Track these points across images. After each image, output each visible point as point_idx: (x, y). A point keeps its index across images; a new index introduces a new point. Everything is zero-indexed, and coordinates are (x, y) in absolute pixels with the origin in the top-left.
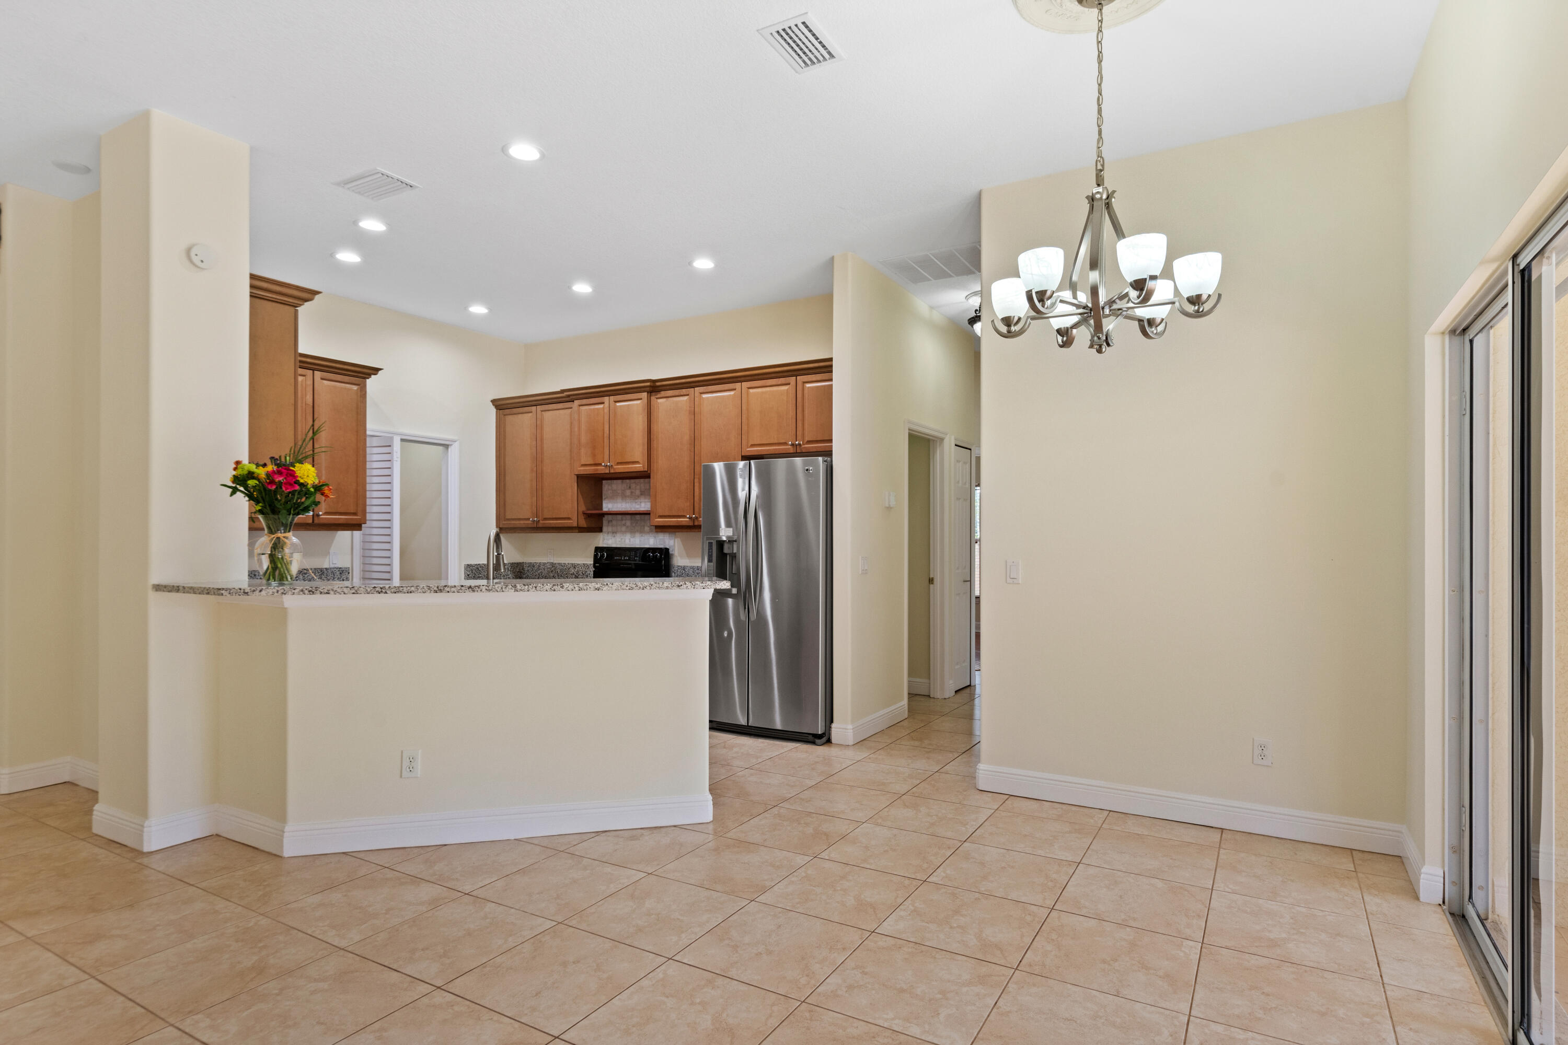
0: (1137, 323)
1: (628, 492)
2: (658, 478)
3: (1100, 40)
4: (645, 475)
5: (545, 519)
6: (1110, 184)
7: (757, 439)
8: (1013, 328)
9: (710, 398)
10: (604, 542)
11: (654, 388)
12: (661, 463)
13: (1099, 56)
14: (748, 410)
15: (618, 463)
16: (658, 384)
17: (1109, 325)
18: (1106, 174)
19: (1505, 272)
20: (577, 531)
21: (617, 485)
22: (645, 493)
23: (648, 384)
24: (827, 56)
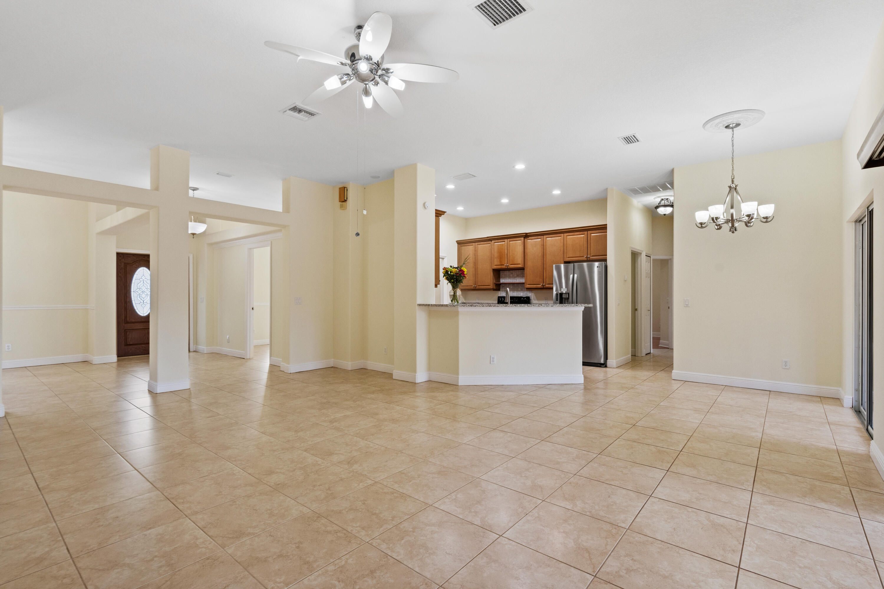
0: (744, 223)
1: (511, 275)
2: (528, 271)
3: (733, 140)
4: (523, 269)
5: (479, 286)
6: (736, 182)
7: (570, 255)
8: (703, 225)
9: (549, 240)
10: (501, 294)
11: (526, 236)
12: (529, 264)
13: (732, 144)
14: (566, 244)
15: (511, 265)
16: (528, 234)
17: (736, 225)
18: (735, 180)
19: (865, 212)
20: (492, 290)
21: (507, 273)
22: (523, 276)
23: (525, 234)
24: (636, 141)
